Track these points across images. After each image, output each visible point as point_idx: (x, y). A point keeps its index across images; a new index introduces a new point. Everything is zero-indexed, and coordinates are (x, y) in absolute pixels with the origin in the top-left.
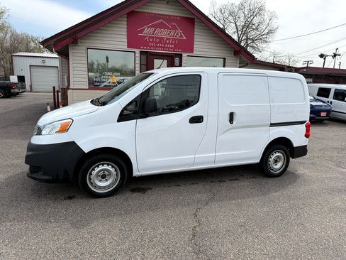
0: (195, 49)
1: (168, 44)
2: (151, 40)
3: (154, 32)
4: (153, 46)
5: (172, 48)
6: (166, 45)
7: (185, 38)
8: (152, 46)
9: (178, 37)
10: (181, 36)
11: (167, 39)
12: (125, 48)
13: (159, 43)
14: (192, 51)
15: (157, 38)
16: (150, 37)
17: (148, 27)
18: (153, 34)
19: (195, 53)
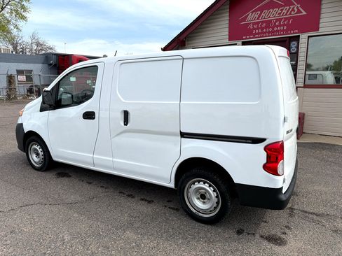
0: (321, 25)
1: (277, 27)
2: (255, 27)
3: (259, 16)
4: (258, 34)
5: (283, 30)
6: (275, 29)
7: (304, 13)
8: (256, 34)
9: (293, 14)
10: (299, 11)
11: (277, 20)
12: (227, 41)
13: (265, 28)
14: (317, 29)
15: (262, 22)
16: (254, 24)
17: (252, 12)
18: (258, 19)
19: (322, 30)
